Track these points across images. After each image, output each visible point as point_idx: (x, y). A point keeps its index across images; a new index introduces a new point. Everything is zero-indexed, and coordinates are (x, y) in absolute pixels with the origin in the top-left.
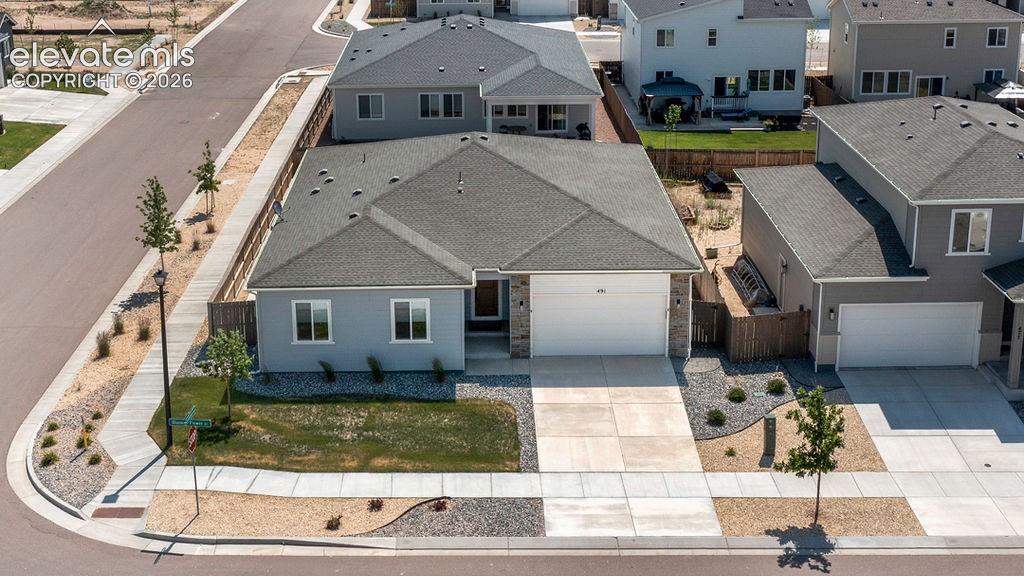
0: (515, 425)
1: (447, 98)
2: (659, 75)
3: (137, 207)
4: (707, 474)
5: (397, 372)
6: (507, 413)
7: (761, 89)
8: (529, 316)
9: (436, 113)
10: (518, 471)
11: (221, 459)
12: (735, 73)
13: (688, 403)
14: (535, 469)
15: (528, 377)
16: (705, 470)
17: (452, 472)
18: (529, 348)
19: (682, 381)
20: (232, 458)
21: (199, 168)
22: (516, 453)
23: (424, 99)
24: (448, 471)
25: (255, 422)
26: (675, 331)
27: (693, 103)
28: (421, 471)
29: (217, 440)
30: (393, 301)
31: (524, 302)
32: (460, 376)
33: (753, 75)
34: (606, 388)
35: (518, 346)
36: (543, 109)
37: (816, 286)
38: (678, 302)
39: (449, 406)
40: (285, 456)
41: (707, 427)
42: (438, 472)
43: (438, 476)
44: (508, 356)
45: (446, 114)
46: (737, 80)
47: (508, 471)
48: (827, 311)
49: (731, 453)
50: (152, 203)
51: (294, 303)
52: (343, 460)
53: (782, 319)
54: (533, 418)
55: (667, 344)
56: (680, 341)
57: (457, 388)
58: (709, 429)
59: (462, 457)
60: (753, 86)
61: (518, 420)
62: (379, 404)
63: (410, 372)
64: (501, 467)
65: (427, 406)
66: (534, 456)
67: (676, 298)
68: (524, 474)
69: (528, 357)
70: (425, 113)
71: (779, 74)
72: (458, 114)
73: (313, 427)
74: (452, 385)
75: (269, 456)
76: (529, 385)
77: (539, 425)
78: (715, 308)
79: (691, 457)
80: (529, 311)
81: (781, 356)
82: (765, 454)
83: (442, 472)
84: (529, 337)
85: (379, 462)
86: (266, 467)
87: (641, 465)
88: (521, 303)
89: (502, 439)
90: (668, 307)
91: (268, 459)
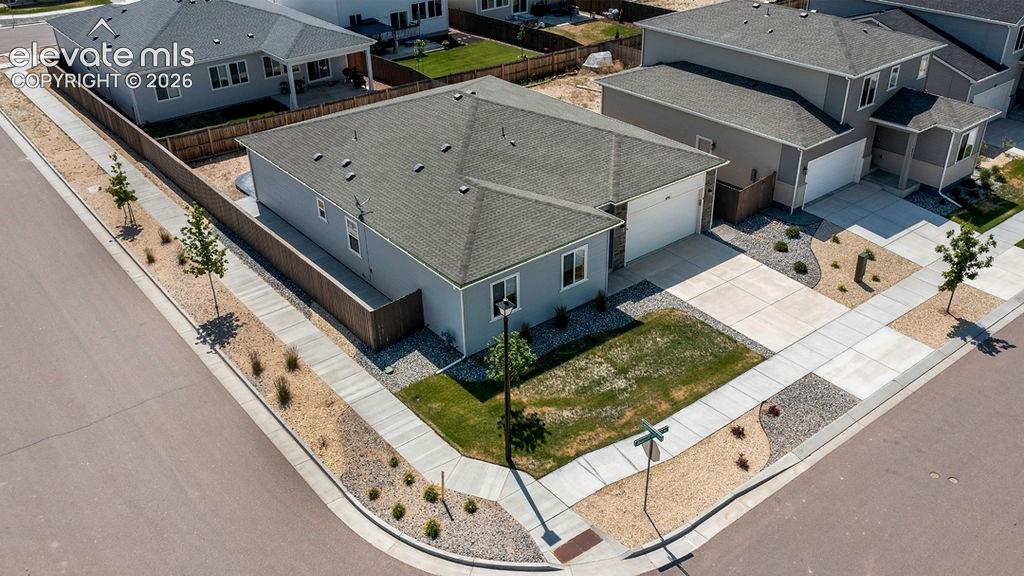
0: (704, 323)
1: (233, 67)
2: (352, 19)
6: (685, 316)
8: (625, 234)
9: (225, 83)
10: (764, 359)
11: (571, 451)
13: (765, 263)
14: (771, 352)
15: (648, 282)
16: (852, 307)
18: (624, 259)
19: (736, 248)
20: (577, 446)
22: (741, 345)
23: (213, 71)
24: (728, 380)
25: (535, 404)
26: (705, 213)
28: (713, 389)
30: (563, 256)
33: (415, 8)
34: (706, 271)
35: (618, 260)
36: (311, 65)
38: (709, 191)
39: (643, 327)
40: (609, 424)
42: (724, 384)
43: (728, 387)
44: (611, 270)
45: (234, 82)
47: (759, 362)
48: (802, 169)
49: (843, 289)
51: (492, 286)
52: (653, 406)
53: (763, 183)
54: (704, 313)
55: (700, 224)
56: (707, 219)
58: (805, 277)
59: (718, 365)
61: (699, 319)
62: (596, 347)
64: (751, 361)
65: (629, 334)
67: (708, 188)
68: (771, 359)
69: (623, 266)
70: (216, 84)
71: (431, 4)
72: (244, 80)
76: (660, 288)
79: (829, 302)
80: (626, 230)
81: (759, 210)
82: (857, 282)
83: (726, 383)
84: (624, 250)
85: (677, 395)
86: (614, 440)
90: (703, 196)
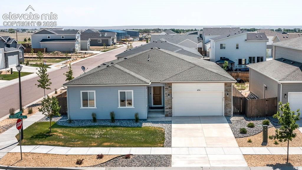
0: (164, 134)
2: (221, 58)
3: (37, 73)
4: (241, 148)
5: (121, 120)
6: (161, 130)
7: (253, 63)
8: (172, 100)
10: (163, 147)
11: (41, 143)
12: (245, 57)
13: (232, 128)
14: (170, 146)
15: (171, 121)
16: (239, 146)
17: (135, 147)
18: (172, 113)
19: (230, 122)
20: (46, 143)
21: (67, 72)
22: (163, 142)
24: (134, 147)
25: (60, 133)
26: (226, 106)
27: (232, 67)
28: (123, 147)
29: (43, 138)
30: (119, 91)
31: (170, 94)
32: (145, 120)
33: (250, 58)
34: (200, 124)
35: (168, 112)
37: (279, 85)
38: (228, 94)
39: (139, 128)
40: (68, 143)
41: (240, 134)
42: (129, 147)
43: (130, 148)
44: (164, 116)
46: (245, 60)
47: (158, 147)
48: (284, 95)
49: (250, 141)
50: (41, 72)
51: (81, 92)
52: (91, 143)
53: (267, 100)
54: (171, 132)
55: (224, 111)
56: (229, 110)
57: (143, 124)
58: (240, 135)
59: (140, 142)
60: (250, 62)
61: (165, 132)
62: (111, 128)
63: (126, 120)
64: (156, 146)
65: (130, 128)
66: (170, 142)
67: (227, 93)
68: (165, 148)
69: (171, 116)
71: (258, 58)
73: (83, 134)
74: (141, 123)
75: (61, 142)
76: (171, 123)
77: (173, 134)
78: (241, 99)
79: (234, 142)
80: (172, 98)
81: (267, 115)
82: (263, 142)
83: (131, 147)
84: (172, 108)
85: (106, 144)
86: (59, 145)
87: (213, 145)
88: (169, 95)
89: (158, 138)
90: (224, 97)
91: (61, 143)
